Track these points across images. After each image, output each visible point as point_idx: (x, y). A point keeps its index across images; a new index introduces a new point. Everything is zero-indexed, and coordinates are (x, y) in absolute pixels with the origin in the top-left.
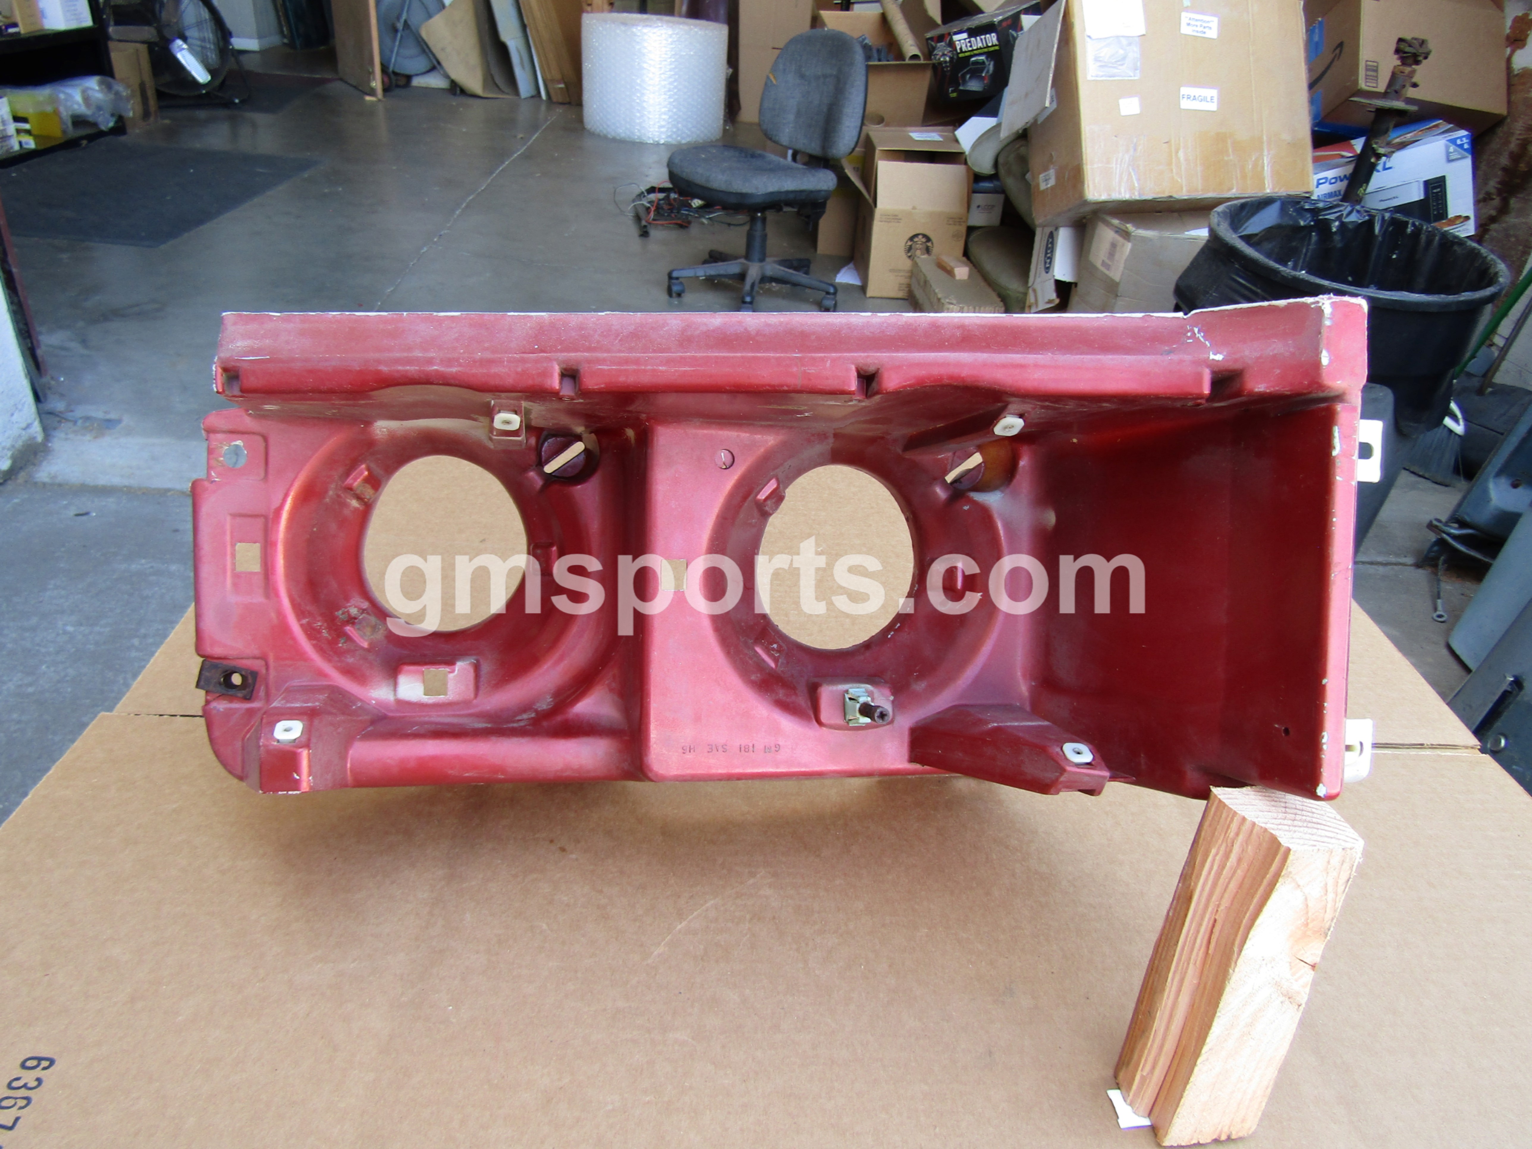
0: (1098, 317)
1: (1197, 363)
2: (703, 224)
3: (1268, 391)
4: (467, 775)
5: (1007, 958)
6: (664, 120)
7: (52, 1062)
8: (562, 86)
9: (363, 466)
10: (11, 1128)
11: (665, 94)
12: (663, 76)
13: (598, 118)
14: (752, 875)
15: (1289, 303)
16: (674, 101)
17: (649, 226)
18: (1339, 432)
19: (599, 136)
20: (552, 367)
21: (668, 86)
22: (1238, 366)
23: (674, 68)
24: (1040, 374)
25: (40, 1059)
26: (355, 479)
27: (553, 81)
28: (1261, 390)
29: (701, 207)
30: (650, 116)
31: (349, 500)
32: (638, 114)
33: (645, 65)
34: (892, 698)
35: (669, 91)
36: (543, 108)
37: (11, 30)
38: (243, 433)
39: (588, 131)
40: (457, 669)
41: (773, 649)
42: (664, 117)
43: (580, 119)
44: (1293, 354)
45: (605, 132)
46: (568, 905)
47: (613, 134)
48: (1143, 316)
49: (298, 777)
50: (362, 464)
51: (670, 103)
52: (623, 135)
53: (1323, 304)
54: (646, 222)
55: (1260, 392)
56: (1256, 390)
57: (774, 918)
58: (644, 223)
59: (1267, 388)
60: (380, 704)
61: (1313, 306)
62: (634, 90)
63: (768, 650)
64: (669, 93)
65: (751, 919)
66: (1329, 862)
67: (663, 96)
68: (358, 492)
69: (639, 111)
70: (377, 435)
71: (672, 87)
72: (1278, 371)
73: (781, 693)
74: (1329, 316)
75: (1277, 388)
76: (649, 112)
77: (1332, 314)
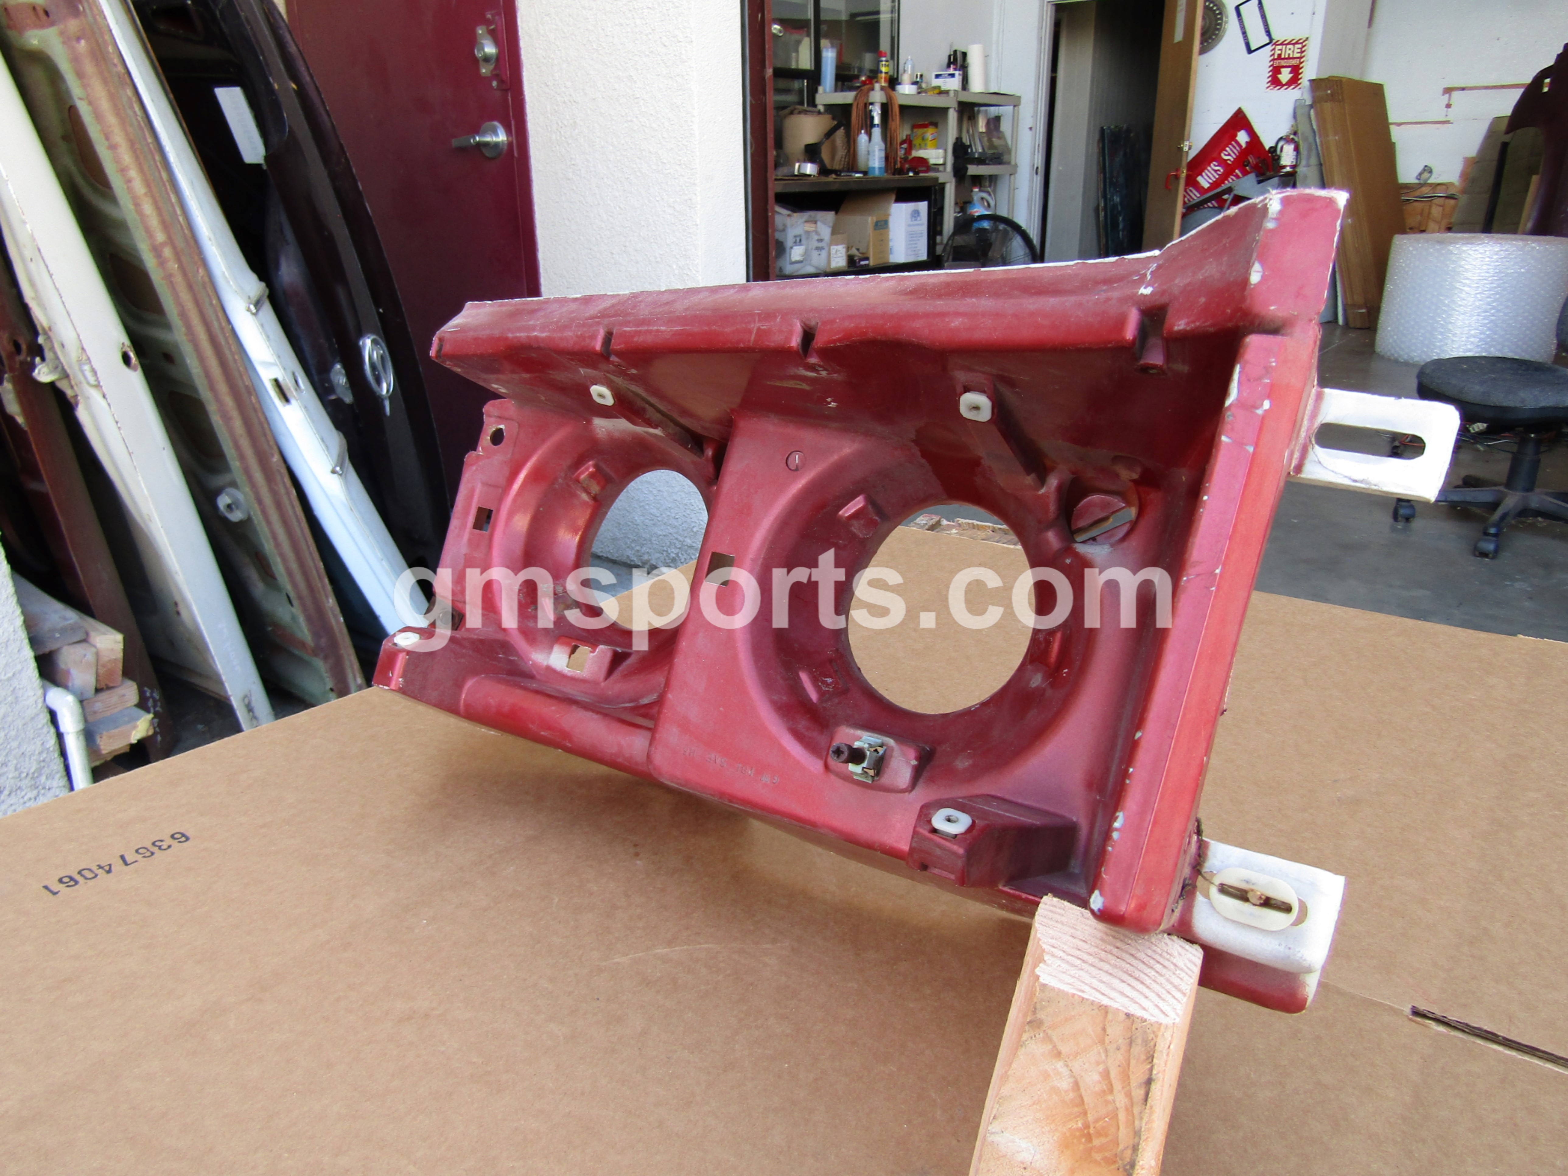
0: (1068, 266)
1: (1123, 300)
2: (1478, 450)
3: (1188, 328)
4: (542, 733)
5: (958, 1141)
6: (1472, 343)
7: (187, 839)
8: (1364, 311)
9: (591, 463)
10: (126, 864)
11: (1478, 315)
12: (1478, 296)
13: (1391, 341)
14: (774, 941)
15: (1240, 209)
16: (1489, 323)
17: (1402, 448)
18: (1240, 372)
19: (1389, 360)
20: (598, 330)
21: (1484, 307)
22: (1163, 300)
23: (1495, 287)
24: (957, 323)
25: (183, 835)
26: (583, 473)
27: (1355, 306)
28: (1181, 327)
29: (1481, 433)
30: (1455, 339)
31: (578, 492)
32: (1440, 337)
33: (1458, 285)
34: (914, 762)
35: (1486, 311)
36: (1338, 332)
37: (863, 263)
38: (507, 419)
39: (1378, 355)
40: (597, 650)
41: (824, 682)
42: (1472, 340)
43: (1372, 344)
44: (1223, 273)
45: (1396, 355)
46: (591, 894)
47: (1406, 357)
48: (1117, 260)
49: (391, 675)
50: (589, 461)
51: (1484, 325)
52: (1417, 359)
53: (1271, 199)
54: (1400, 443)
55: (1180, 331)
56: (1176, 328)
57: (752, 984)
58: (1397, 443)
59: (1187, 324)
60: (535, 664)
61: (1259, 206)
62: (1439, 311)
63: (815, 681)
64: (1483, 314)
65: (729, 975)
66: (1104, 1029)
67: (1475, 318)
68: (585, 485)
69: (1441, 333)
70: (598, 434)
71: (1489, 307)
72: (1203, 300)
73: (803, 724)
74: (1275, 216)
75: (1198, 324)
76: (1454, 335)
77: (1281, 212)
